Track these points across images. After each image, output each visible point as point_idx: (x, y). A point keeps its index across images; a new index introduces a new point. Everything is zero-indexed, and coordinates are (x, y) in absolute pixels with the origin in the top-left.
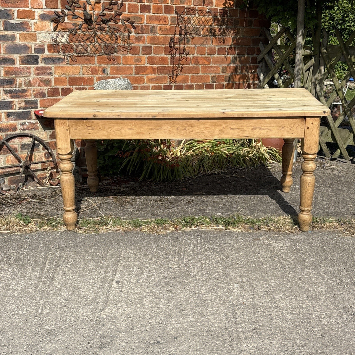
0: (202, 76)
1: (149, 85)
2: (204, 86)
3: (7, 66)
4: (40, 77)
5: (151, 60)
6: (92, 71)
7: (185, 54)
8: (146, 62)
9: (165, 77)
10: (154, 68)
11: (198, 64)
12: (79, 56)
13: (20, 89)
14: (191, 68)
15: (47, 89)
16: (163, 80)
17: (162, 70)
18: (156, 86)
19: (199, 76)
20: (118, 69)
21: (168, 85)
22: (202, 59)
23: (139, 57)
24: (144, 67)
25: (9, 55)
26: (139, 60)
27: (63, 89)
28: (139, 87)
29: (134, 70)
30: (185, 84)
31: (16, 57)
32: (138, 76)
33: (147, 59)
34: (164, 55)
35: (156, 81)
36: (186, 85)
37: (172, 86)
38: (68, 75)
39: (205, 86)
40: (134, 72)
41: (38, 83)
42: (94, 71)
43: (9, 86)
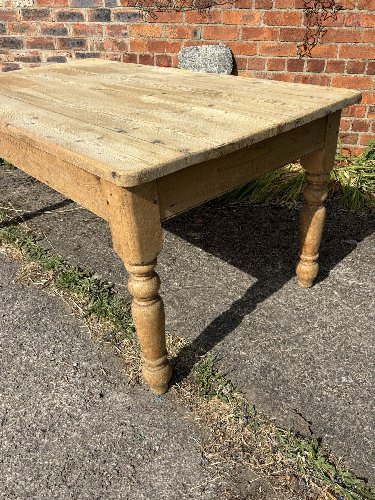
0: (364, 48)
1: (264, 57)
2: (365, 64)
3: (76, 23)
4: (114, 38)
5: (271, 18)
6: (178, 33)
7: (334, 7)
8: (262, 21)
9: (291, 47)
10: (274, 30)
11: (359, 26)
12: (161, 11)
13: (92, 52)
14: (344, 32)
15: (122, 55)
16: (289, 51)
17: (287, 35)
18: (275, 59)
19: (358, 47)
20: (216, 31)
21: (296, 60)
22: (367, 17)
23: (250, 13)
24: (258, 28)
25: (77, 8)
26: (249, 17)
27: (141, 56)
28: (247, 60)
29: (241, 32)
30: (329, 59)
31: (85, 11)
32: (247, 43)
33: (264, 16)
34: (294, 10)
35: (275, 51)
36: (331, 61)
37: (304, 61)
38: (147, 37)
39: (367, 65)
40: (241, 35)
41: (111, 46)
42: (181, 34)
43: (80, 48)
